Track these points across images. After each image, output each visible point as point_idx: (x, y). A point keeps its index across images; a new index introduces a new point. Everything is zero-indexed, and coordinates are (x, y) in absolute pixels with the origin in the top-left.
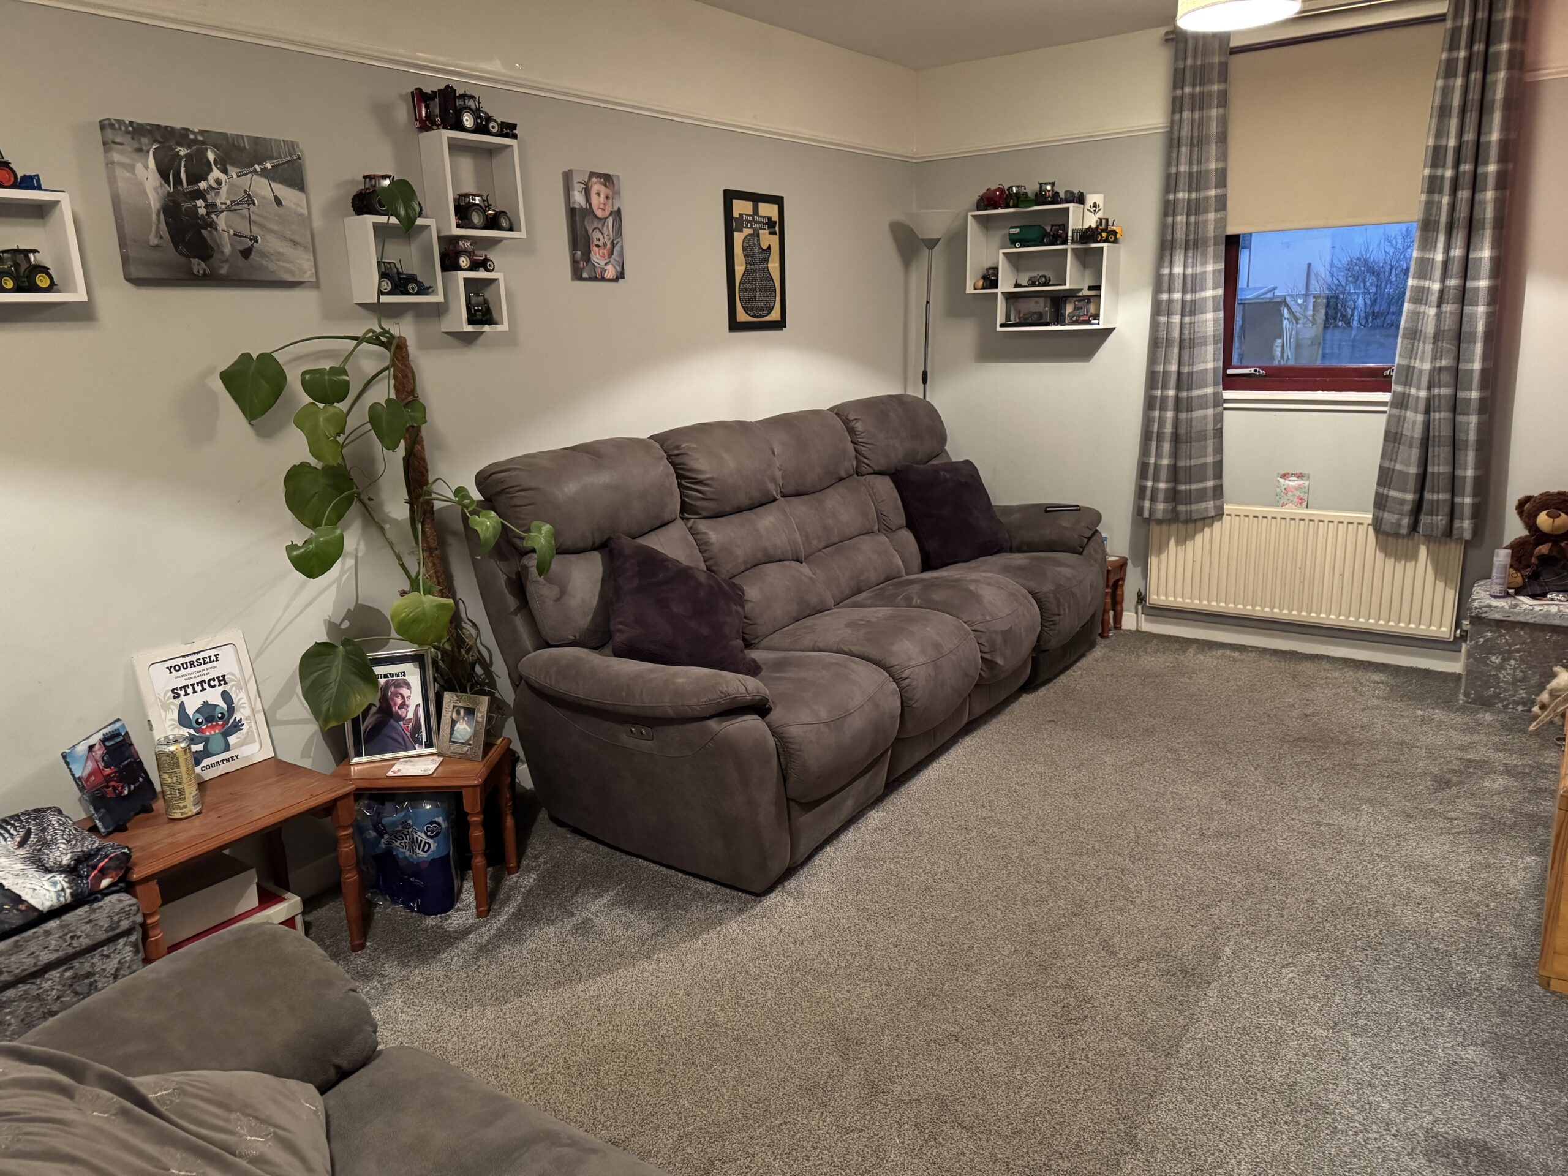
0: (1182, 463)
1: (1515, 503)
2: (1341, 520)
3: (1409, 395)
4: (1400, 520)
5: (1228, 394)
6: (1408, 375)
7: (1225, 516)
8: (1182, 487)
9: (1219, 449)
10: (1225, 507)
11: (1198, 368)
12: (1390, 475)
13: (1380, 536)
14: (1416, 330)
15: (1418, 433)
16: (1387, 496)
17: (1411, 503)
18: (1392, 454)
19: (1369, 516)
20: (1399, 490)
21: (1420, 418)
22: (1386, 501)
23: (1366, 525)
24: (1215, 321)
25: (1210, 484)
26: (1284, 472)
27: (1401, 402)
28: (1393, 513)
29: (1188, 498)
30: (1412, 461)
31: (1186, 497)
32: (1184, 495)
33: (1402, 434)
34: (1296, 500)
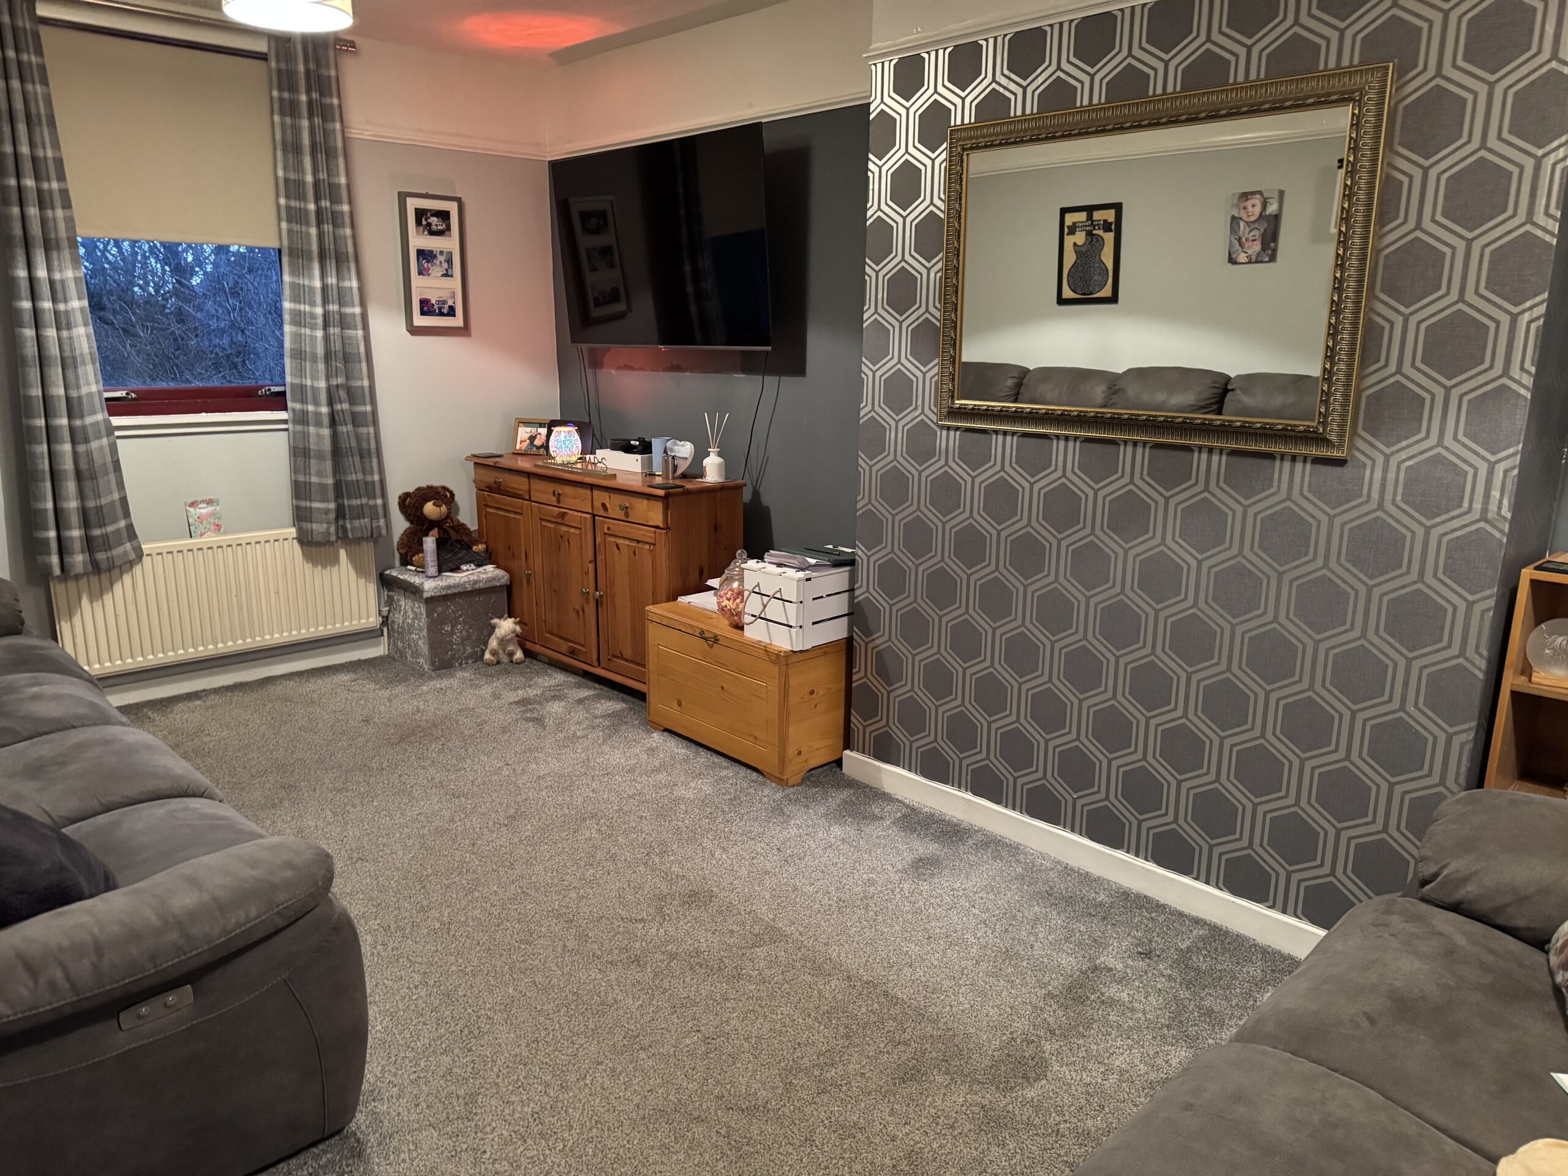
0: (91, 504)
1: (396, 500)
2: (267, 539)
3: (307, 411)
4: (328, 529)
5: (116, 421)
6: (301, 392)
7: (145, 557)
8: (97, 532)
9: (121, 485)
10: (143, 547)
11: (84, 391)
12: (308, 488)
13: (305, 548)
14: (301, 351)
15: (327, 446)
16: (311, 508)
17: (334, 511)
18: (305, 468)
19: (293, 532)
20: (322, 501)
21: (326, 432)
22: (311, 513)
23: (290, 540)
24: (88, 336)
25: (122, 524)
26: (192, 500)
27: (302, 419)
28: (321, 523)
29: (107, 544)
30: (328, 472)
31: (104, 543)
32: (101, 541)
33: (309, 449)
34: (212, 527)
